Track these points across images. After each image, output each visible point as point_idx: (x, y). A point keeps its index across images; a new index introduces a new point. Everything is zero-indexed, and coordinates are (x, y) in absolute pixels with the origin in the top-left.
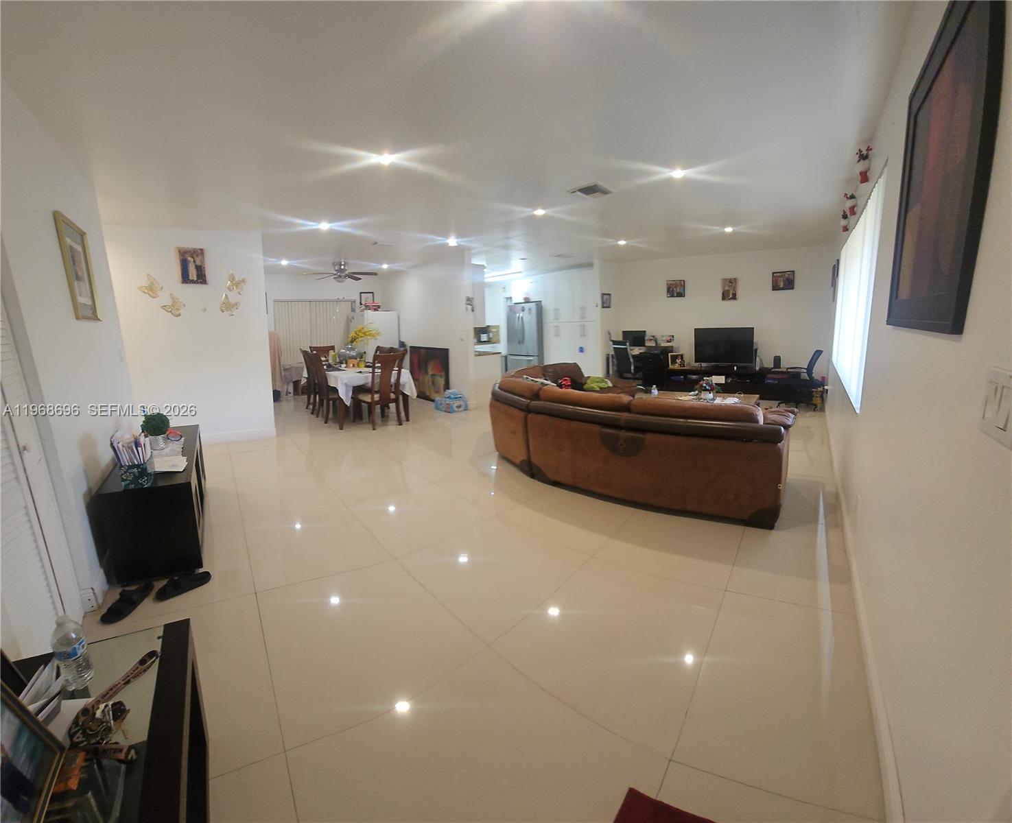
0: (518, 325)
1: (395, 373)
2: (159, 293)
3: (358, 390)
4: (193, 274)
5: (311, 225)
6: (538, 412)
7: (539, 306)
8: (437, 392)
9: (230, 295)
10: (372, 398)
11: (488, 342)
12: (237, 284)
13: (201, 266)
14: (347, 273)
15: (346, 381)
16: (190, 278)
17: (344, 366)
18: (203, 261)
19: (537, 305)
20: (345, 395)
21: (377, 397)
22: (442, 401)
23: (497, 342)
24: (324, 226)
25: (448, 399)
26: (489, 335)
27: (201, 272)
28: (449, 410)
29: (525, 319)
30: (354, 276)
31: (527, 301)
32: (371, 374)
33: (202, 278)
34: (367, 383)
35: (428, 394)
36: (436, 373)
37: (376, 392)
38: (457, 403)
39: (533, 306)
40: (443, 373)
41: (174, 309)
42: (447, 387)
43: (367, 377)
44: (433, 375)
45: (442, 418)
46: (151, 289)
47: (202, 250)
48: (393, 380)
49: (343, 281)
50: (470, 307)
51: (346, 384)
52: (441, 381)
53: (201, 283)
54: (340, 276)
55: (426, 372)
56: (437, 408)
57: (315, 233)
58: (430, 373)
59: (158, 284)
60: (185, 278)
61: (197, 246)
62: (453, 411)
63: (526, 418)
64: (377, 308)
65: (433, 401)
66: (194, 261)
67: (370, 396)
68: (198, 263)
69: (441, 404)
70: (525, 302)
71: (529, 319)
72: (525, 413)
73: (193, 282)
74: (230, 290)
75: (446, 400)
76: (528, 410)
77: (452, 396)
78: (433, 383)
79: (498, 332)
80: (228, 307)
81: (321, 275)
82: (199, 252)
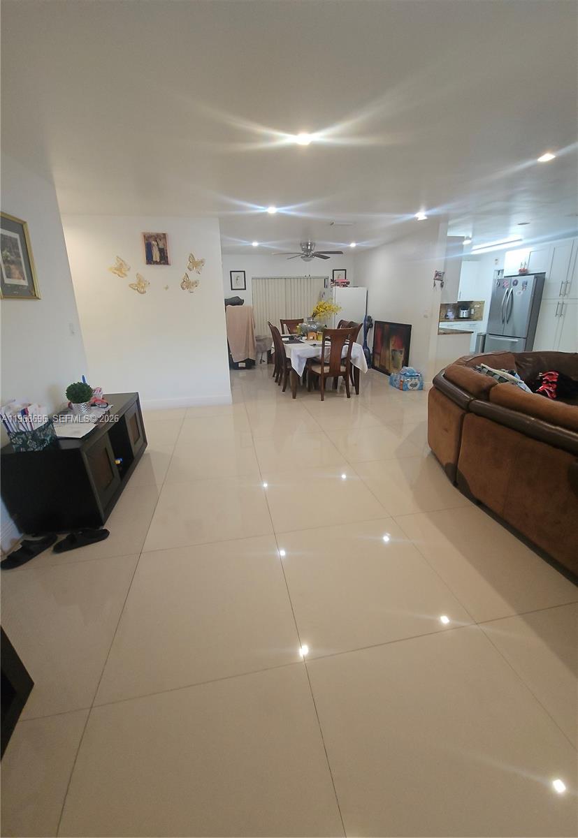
0: (505, 300)
1: (345, 347)
2: (127, 273)
3: (311, 361)
4: (156, 256)
5: (261, 209)
6: (480, 413)
7: (540, 280)
8: (396, 367)
9: (189, 273)
10: (322, 370)
11: (468, 318)
12: (195, 264)
13: (163, 249)
14: (313, 252)
15: (298, 353)
16: (154, 259)
17: (304, 338)
18: (165, 244)
19: (536, 277)
20: (298, 366)
21: (326, 369)
22: (397, 377)
23: (480, 318)
24: (272, 210)
25: (402, 377)
26: (470, 312)
27: (164, 253)
28: (402, 387)
29: (516, 294)
30: (322, 255)
31: (524, 273)
32: (321, 348)
33: (164, 260)
34: (319, 356)
35: (387, 368)
36: (397, 349)
37: (326, 365)
38: (414, 381)
39: (530, 279)
40: (403, 350)
41: (140, 287)
42: (406, 363)
43: (318, 350)
44: (394, 350)
45: (395, 396)
46: (120, 269)
47: (164, 234)
48: (344, 354)
49: (309, 261)
50: (438, 283)
51: (299, 356)
52: (401, 358)
53: (164, 264)
54: (307, 256)
55: (389, 347)
56: (391, 384)
57: (265, 215)
58: (391, 348)
59: (126, 265)
60: (150, 260)
61: (160, 231)
62: (407, 389)
63: (462, 417)
64: (346, 284)
65: (389, 375)
66: (158, 245)
67: (320, 368)
68: (161, 246)
69: (395, 380)
70: (520, 275)
71: (522, 296)
72: (464, 411)
73: (156, 263)
74: (190, 270)
75: (400, 377)
76: (467, 408)
77: (408, 374)
78: (393, 358)
79: (481, 309)
80: (187, 284)
81: (290, 255)
82: (162, 236)
